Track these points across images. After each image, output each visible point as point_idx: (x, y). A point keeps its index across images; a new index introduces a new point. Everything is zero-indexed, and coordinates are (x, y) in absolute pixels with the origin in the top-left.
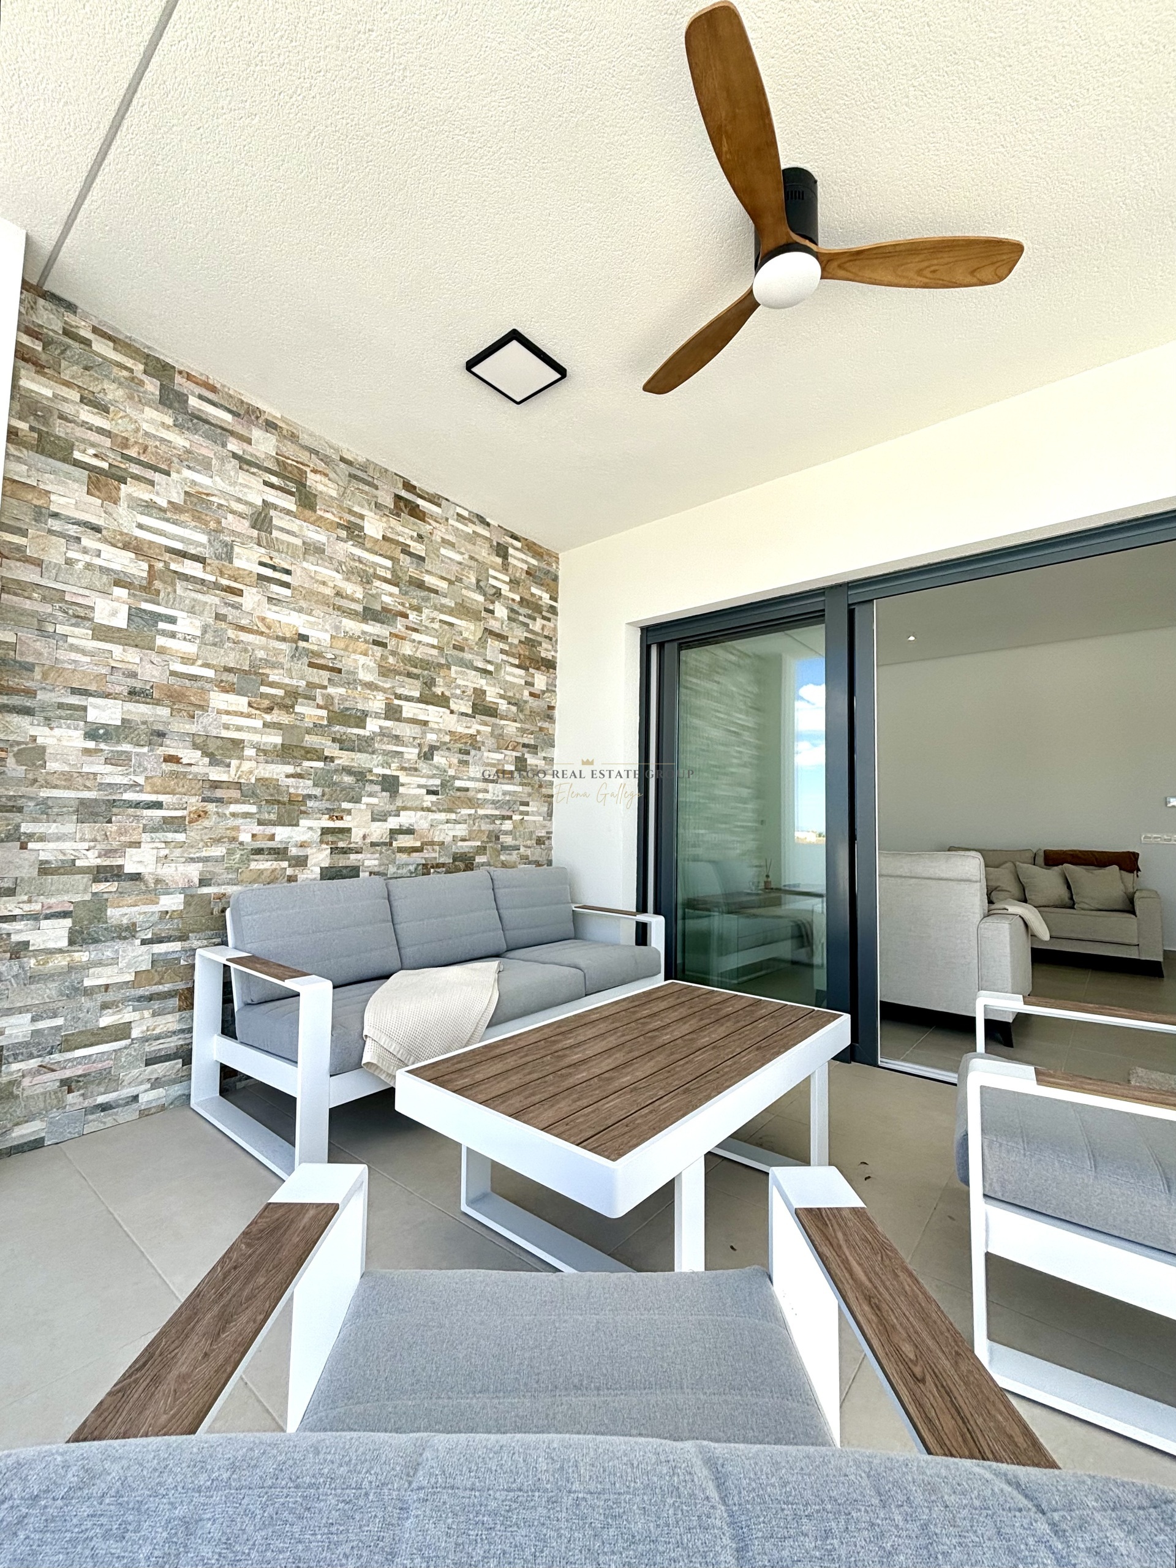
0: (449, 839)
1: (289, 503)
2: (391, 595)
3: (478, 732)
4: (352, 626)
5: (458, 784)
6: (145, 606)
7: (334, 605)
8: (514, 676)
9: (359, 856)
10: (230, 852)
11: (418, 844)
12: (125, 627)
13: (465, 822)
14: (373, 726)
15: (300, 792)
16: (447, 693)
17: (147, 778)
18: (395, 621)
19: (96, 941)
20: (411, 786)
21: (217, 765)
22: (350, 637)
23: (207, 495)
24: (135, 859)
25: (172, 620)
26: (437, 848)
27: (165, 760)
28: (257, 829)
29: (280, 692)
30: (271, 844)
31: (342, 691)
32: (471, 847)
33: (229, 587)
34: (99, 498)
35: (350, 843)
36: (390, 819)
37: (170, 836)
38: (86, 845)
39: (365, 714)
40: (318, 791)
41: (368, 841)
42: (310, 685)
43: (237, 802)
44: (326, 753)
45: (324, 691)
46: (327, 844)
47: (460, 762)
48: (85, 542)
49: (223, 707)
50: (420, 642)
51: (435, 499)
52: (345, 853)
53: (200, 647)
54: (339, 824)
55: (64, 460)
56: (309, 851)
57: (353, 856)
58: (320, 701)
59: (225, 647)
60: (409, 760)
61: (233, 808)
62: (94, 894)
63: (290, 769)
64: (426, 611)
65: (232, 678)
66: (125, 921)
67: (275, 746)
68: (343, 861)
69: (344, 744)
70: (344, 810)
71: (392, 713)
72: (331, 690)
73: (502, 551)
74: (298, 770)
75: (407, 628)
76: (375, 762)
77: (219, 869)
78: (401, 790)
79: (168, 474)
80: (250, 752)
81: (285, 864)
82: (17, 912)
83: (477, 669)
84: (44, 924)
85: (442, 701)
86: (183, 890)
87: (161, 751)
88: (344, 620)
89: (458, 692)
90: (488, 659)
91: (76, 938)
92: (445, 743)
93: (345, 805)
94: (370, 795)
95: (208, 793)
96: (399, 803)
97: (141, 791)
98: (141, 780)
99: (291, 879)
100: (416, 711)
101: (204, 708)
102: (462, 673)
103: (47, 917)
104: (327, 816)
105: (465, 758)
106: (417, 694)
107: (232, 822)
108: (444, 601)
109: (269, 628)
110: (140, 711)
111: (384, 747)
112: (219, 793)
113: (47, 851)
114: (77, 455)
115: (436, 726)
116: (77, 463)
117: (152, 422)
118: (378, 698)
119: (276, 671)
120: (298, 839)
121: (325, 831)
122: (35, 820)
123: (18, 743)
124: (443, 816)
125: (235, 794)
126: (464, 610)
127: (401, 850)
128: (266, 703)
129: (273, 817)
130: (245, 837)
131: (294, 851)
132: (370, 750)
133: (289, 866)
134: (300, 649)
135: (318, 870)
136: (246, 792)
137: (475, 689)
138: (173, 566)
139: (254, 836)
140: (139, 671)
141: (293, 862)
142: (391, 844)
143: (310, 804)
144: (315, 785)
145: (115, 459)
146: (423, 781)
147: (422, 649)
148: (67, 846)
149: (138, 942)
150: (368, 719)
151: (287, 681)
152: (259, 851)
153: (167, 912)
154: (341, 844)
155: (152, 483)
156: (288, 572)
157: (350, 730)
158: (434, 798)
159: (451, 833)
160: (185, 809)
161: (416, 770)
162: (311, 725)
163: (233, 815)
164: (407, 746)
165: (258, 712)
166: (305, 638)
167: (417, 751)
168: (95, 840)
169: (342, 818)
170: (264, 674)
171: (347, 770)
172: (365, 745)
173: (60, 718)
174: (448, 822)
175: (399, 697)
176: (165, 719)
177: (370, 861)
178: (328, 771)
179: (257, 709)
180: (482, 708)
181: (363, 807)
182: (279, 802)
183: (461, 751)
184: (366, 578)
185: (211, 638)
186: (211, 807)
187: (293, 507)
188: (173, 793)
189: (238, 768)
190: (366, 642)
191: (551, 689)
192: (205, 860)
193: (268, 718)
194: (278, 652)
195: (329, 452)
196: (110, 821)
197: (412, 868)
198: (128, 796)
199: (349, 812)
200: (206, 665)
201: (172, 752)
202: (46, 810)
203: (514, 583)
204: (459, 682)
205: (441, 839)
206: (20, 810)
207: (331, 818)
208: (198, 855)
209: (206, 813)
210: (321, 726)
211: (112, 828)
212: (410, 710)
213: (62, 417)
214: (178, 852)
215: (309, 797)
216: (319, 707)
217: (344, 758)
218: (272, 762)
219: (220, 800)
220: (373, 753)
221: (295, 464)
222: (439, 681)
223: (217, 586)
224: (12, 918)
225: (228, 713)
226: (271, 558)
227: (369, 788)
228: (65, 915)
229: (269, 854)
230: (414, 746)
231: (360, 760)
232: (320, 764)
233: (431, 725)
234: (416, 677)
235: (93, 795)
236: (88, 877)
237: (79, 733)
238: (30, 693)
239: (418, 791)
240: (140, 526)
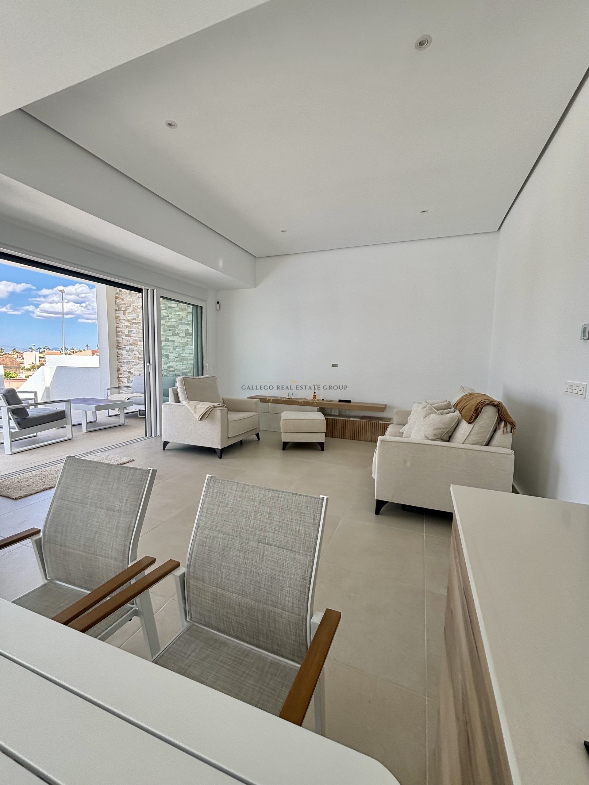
0: (181, 369)
2: (165, 312)
3: (187, 341)
5: (182, 355)
6: (130, 330)
11: (174, 370)
13: (185, 365)
16: (179, 332)
18: (166, 319)
20: (172, 356)
24: (132, 370)
25: (133, 331)
26: (178, 371)
32: (187, 371)
38: (127, 368)
41: (164, 369)
47: (182, 349)
50: (172, 322)
55: (121, 311)
60: (171, 350)
64: (173, 313)
75: (169, 319)
78: (170, 357)
79: (130, 306)
83: (186, 324)
85: (177, 335)
87: (133, 353)
89: (181, 331)
90: (189, 320)
91: (128, 382)
92: (179, 345)
94: (164, 359)
95: (139, 360)
98: (132, 358)
100: (172, 338)
101: (138, 345)
102: (182, 326)
105: (184, 348)
106: (171, 334)
108: (177, 309)
110: (131, 347)
111: (166, 348)
113: (124, 369)
114: (122, 309)
115: (176, 341)
116: (122, 310)
124: (179, 363)
127: (170, 371)
137: (186, 329)
138: (132, 322)
140: (130, 340)
145: (125, 307)
146: (174, 355)
148: (126, 368)
150: (162, 342)
155: (129, 309)
158: (177, 359)
159: (182, 367)
161: (172, 352)
167: (172, 348)
173: (124, 349)
174: (180, 365)
175: (167, 336)
176: (133, 348)
183: (183, 347)
188: (135, 360)
192: (140, 371)
197: (173, 375)
198: (131, 361)
200: (137, 337)
201: (135, 353)
202: (124, 363)
204: (182, 329)
205: (179, 369)
206: (121, 363)
209: (139, 363)
211: (129, 365)
213: (120, 304)
214: (137, 369)
222: (177, 330)
225: (140, 345)
228: (126, 378)
233: (175, 341)
234: (171, 330)
235: (127, 360)
236: (128, 373)
237: (125, 351)
238: (121, 346)
239: (173, 357)
240: (129, 317)
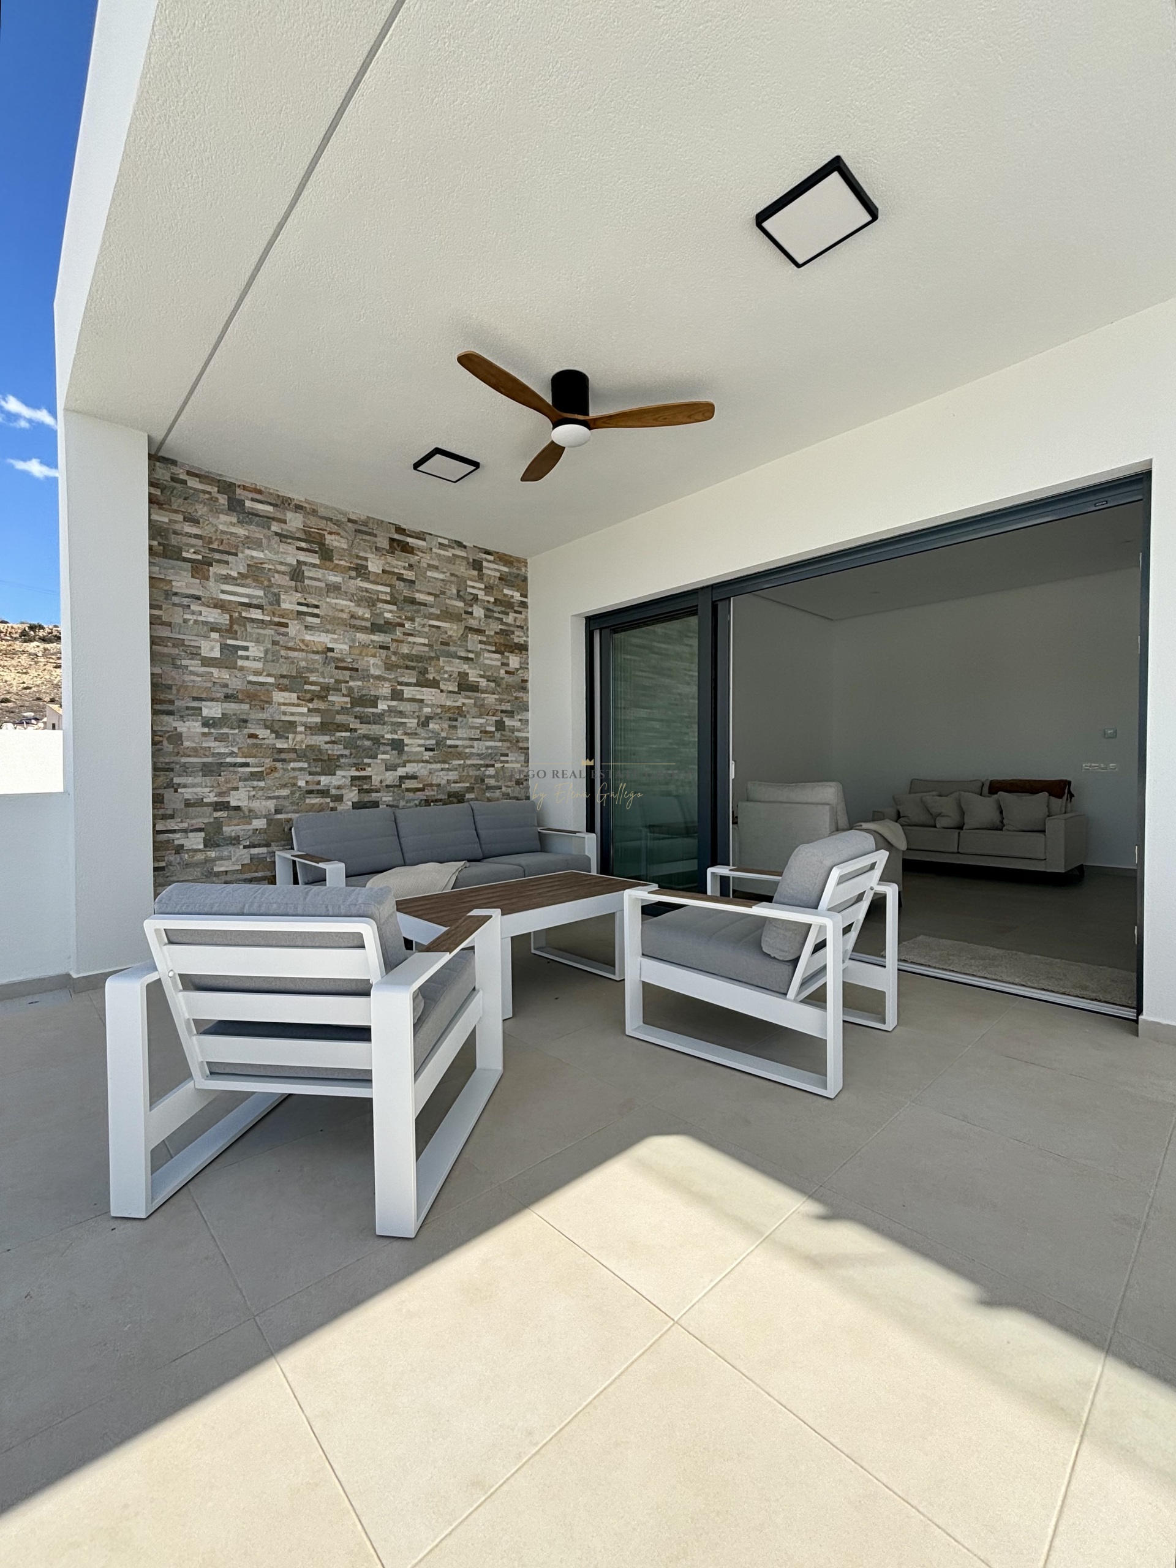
0: (444, 782)
1: (314, 559)
2: (391, 612)
3: (464, 704)
4: (362, 637)
5: (449, 742)
6: (230, 642)
7: (350, 624)
8: (492, 659)
9: (378, 795)
10: (293, 793)
11: (421, 786)
12: (219, 656)
13: (456, 769)
14: (382, 706)
15: (335, 753)
16: (438, 678)
17: (239, 748)
18: (395, 630)
19: (218, 846)
20: (413, 746)
21: (281, 738)
22: (363, 645)
23: (261, 563)
24: (237, 797)
25: (246, 649)
26: (435, 788)
27: (249, 737)
28: (309, 778)
29: (317, 688)
30: (318, 787)
31: (359, 683)
32: (462, 787)
33: (279, 622)
34: (198, 578)
35: (372, 786)
36: (399, 769)
37: (255, 783)
38: (208, 790)
39: (377, 698)
40: (347, 752)
41: (384, 784)
42: (337, 681)
43: (294, 761)
44: (351, 727)
45: (347, 685)
46: (356, 786)
47: (450, 727)
48: (193, 607)
49: (282, 701)
50: (414, 643)
51: (420, 536)
52: (368, 792)
53: (264, 664)
54: (363, 773)
55: (178, 559)
56: (343, 791)
57: (374, 795)
58: (344, 691)
59: (280, 662)
60: (411, 728)
61: (292, 765)
62: (215, 818)
63: (327, 738)
64: (417, 620)
65: (286, 681)
66: (233, 834)
67: (317, 723)
68: (366, 798)
69: (363, 719)
70: (366, 764)
71: (396, 695)
72: (351, 684)
73: (477, 565)
74: (333, 738)
75: (405, 634)
76: (386, 731)
77: (286, 803)
78: (406, 748)
79: (236, 555)
80: (301, 729)
81: (328, 800)
82: (176, 828)
83: (460, 658)
84: (190, 835)
85: (434, 684)
86: (265, 817)
87: (246, 731)
88: (358, 634)
89: (446, 676)
90: (469, 649)
91: (209, 844)
92: (438, 714)
93: (366, 761)
94: (384, 753)
95: (276, 756)
96: (405, 758)
97: (236, 757)
98: (235, 750)
99: (332, 809)
100: (414, 693)
101: (270, 702)
102: (449, 662)
103: (192, 831)
104: (354, 768)
105: (454, 723)
106: (414, 681)
107: (292, 774)
108: (432, 610)
109: (307, 646)
110: (232, 707)
111: (392, 720)
112: (283, 756)
113: (187, 793)
114: (184, 554)
115: (430, 702)
116: (185, 560)
117: (225, 523)
118: (385, 686)
119: (314, 674)
120: (336, 783)
121: (353, 778)
122: (180, 776)
123: (168, 732)
124: (439, 766)
125: (293, 756)
126: (448, 615)
127: (408, 790)
128: (308, 696)
129: (319, 770)
130: (302, 783)
131: (333, 792)
132: (382, 722)
133: (331, 801)
134: (329, 658)
135: (350, 803)
136: (300, 754)
137: (459, 673)
138: (244, 614)
139: (307, 782)
140: (229, 682)
141: (334, 799)
142: (401, 786)
143: (342, 760)
144: (345, 748)
145: (205, 552)
146: (422, 742)
147: (416, 648)
148: (198, 790)
149: (242, 847)
150: (379, 701)
151: (321, 680)
152: (311, 792)
153: (257, 830)
154: (365, 787)
155: (227, 563)
156: (317, 607)
157: (367, 710)
158: (431, 753)
159: (446, 778)
160: (263, 766)
161: (416, 734)
162: (340, 708)
163: (293, 769)
164: (409, 718)
165: (304, 702)
166: (332, 650)
167: (416, 721)
168: (212, 787)
169: (365, 769)
170: (306, 677)
171: (366, 737)
172: (378, 719)
173: (188, 715)
174: (442, 770)
175: (401, 684)
176: (246, 712)
177: (387, 798)
178: (353, 738)
179: (303, 700)
180: (465, 686)
181: (379, 761)
182: (322, 760)
183: (450, 719)
184: (372, 602)
185: (271, 657)
186: (279, 765)
187: (317, 562)
188: (255, 757)
189: (294, 739)
190: (374, 647)
191: (524, 666)
192: (278, 798)
193: (311, 706)
194: (314, 661)
195: (340, 517)
196: (220, 775)
197: (417, 802)
198: (228, 760)
199: (369, 765)
200: (269, 675)
201: (252, 731)
202: (186, 770)
203: (488, 589)
204: (447, 668)
205: (438, 782)
206: (172, 770)
207: (357, 770)
208: (273, 795)
209: (276, 768)
210: (346, 708)
211: (222, 779)
212: (408, 692)
213: (175, 533)
214: (260, 793)
215: (342, 756)
216: (344, 695)
217: (363, 729)
218: (316, 734)
219: (284, 760)
220: (384, 724)
221: (316, 531)
222: (431, 669)
223: (271, 622)
224: (174, 831)
225: (284, 704)
226: (305, 599)
227: (382, 748)
228: (200, 830)
229: (318, 793)
230: (414, 718)
231: (375, 729)
232: (348, 734)
233: (425, 702)
234: (413, 668)
235: (209, 760)
236: (211, 808)
237: (199, 724)
238: (172, 702)
239: (419, 749)
240: (223, 592)
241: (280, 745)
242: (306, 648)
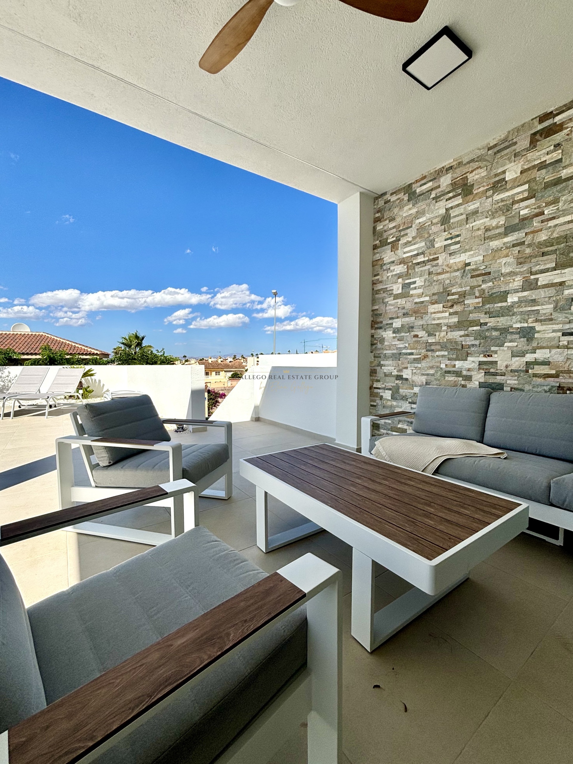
1: (457, 201)
2: (527, 207)
4: (495, 244)
6: (407, 281)
7: (485, 237)
9: (503, 377)
10: (436, 372)
11: (553, 372)
12: (401, 292)
14: (512, 299)
15: (468, 343)
17: (409, 344)
18: (532, 222)
19: (397, 399)
20: (547, 332)
21: (431, 336)
22: (496, 251)
23: (424, 224)
24: (406, 373)
25: (414, 283)
27: (414, 337)
28: (448, 362)
29: (456, 297)
30: (454, 369)
31: (491, 284)
33: (433, 258)
34: (394, 251)
35: (497, 370)
36: (528, 355)
37: (416, 365)
38: (393, 368)
39: (507, 293)
40: (477, 342)
41: (509, 369)
42: (472, 288)
43: (439, 350)
44: (482, 321)
45: (479, 288)
46: (483, 369)
48: (392, 268)
49: (433, 311)
50: (556, 226)
52: (494, 375)
53: (423, 289)
54: (489, 359)
55: (386, 245)
56: (472, 373)
57: (498, 377)
58: (477, 294)
59: (433, 285)
60: (545, 314)
61: (437, 353)
62: (396, 384)
63: (462, 333)
64: (562, 199)
65: (435, 297)
66: (404, 394)
67: (455, 323)
68: (491, 380)
69: (490, 314)
70: (493, 351)
71: (529, 285)
72: (484, 286)
74: (466, 332)
75: (543, 221)
76: (514, 321)
77: (432, 378)
78: (536, 335)
79: (411, 227)
80: (444, 328)
81: (461, 379)
82: (380, 387)
84: (386, 391)
86: (420, 386)
87: (413, 333)
88: (491, 243)
91: (393, 398)
93: (493, 348)
94: (511, 341)
95: (428, 348)
96: (535, 344)
97: (407, 349)
98: (407, 345)
99: (464, 386)
100: (552, 277)
101: (426, 313)
103: (387, 389)
104: (483, 355)
106: (553, 265)
107: (437, 359)
109: (450, 268)
110: (407, 320)
111: (521, 310)
112: (433, 347)
113: (386, 369)
114: (389, 241)
116: (389, 244)
117: (407, 211)
118: (516, 279)
119: (455, 287)
120: (467, 367)
121: (481, 363)
122: (383, 360)
123: (379, 338)
125: (438, 347)
127: (535, 375)
128: (450, 304)
129: (454, 356)
130: (443, 366)
131: (464, 373)
132: (511, 313)
133: (463, 380)
134: (466, 271)
135: (477, 383)
136: (443, 346)
138: (414, 262)
139: (446, 365)
140: (406, 306)
141: (465, 378)
142: (527, 371)
143: (472, 349)
144: (475, 339)
145: (397, 234)
146: (560, 327)
148: (389, 368)
149: (408, 402)
150: (509, 296)
151: (459, 290)
152: (449, 372)
153: (416, 393)
154: (492, 370)
155: (407, 234)
156: (458, 236)
157: (496, 305)
160: (420, 355)
161: (551, 320)
162: (473, 308)
163: (437, 356)
164: (542, 305)
165: (447, 309)
166: (468, 264)
167: (552, 306)
168: (395, 366)
169: (492, 356)
170: (449, 291)
171: (495, 329)
172: (508, 311)
173: (388, 328)
175: (532, 273)
176: (413, 322)
177: (511, 381)
178: (483, 331)
179: (447, 308)
181: (506, 349)
182: (457, 349)
184: (507, 208)
185: (429, 283)
186: (429, 353)
187: (460, 201)
188: (416, 349)
189: (439, 335)
190: (507, 248)
192: (428, 375)
193: (451, 310)
194: (455, 278)
196: (399, 360)
197: (547, 388)
198: (403, 351)
199: (496, 352)
200: (426, 296)
201: (416, 333)
202: (386, 357)
206: (380, 357)
207: (485, 356)
208: (425, 373)
209: (427, 356)
210: (479, 307)
211: (400, 362)
212: (545, 278)
213: (385, 231)
214: (419, 371)
215: (473, 345)
216: (476, 297)
217: (492, 322)
218: (454, 331)
219: (433, 350)
220: (513, 315)
221: (461, 177)
223: (429, 261)
224: (379, 388)
225: (435, 313)
226: (451, 234)
227: (509, 337)
228: (390, 389)
229: (454, 373)
230: (550, 304)
231: (502, 322)
232: (478, 328)
234: (552, 252)
235: (395, 351)
236: (394, 378)
237: (391, 332)
238: (381, 322)
239: (554, 334)
240: (405, 253)
241: (431, 340)
242: (452, 269)
